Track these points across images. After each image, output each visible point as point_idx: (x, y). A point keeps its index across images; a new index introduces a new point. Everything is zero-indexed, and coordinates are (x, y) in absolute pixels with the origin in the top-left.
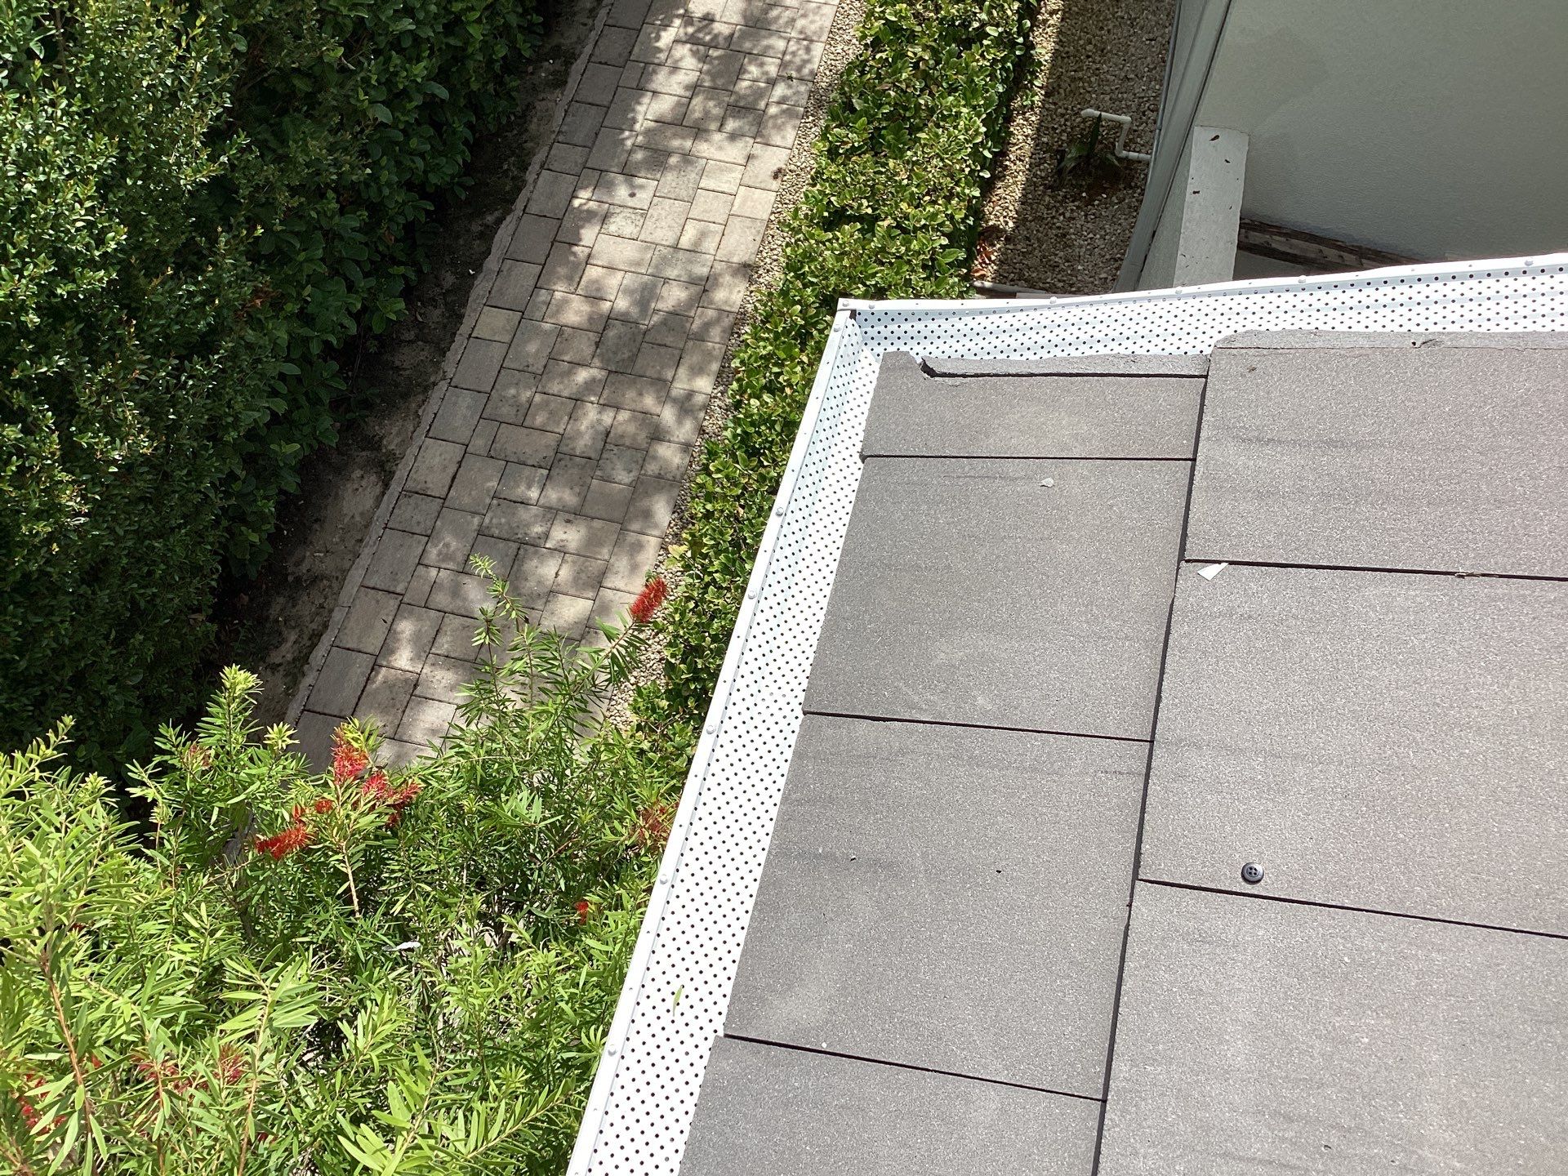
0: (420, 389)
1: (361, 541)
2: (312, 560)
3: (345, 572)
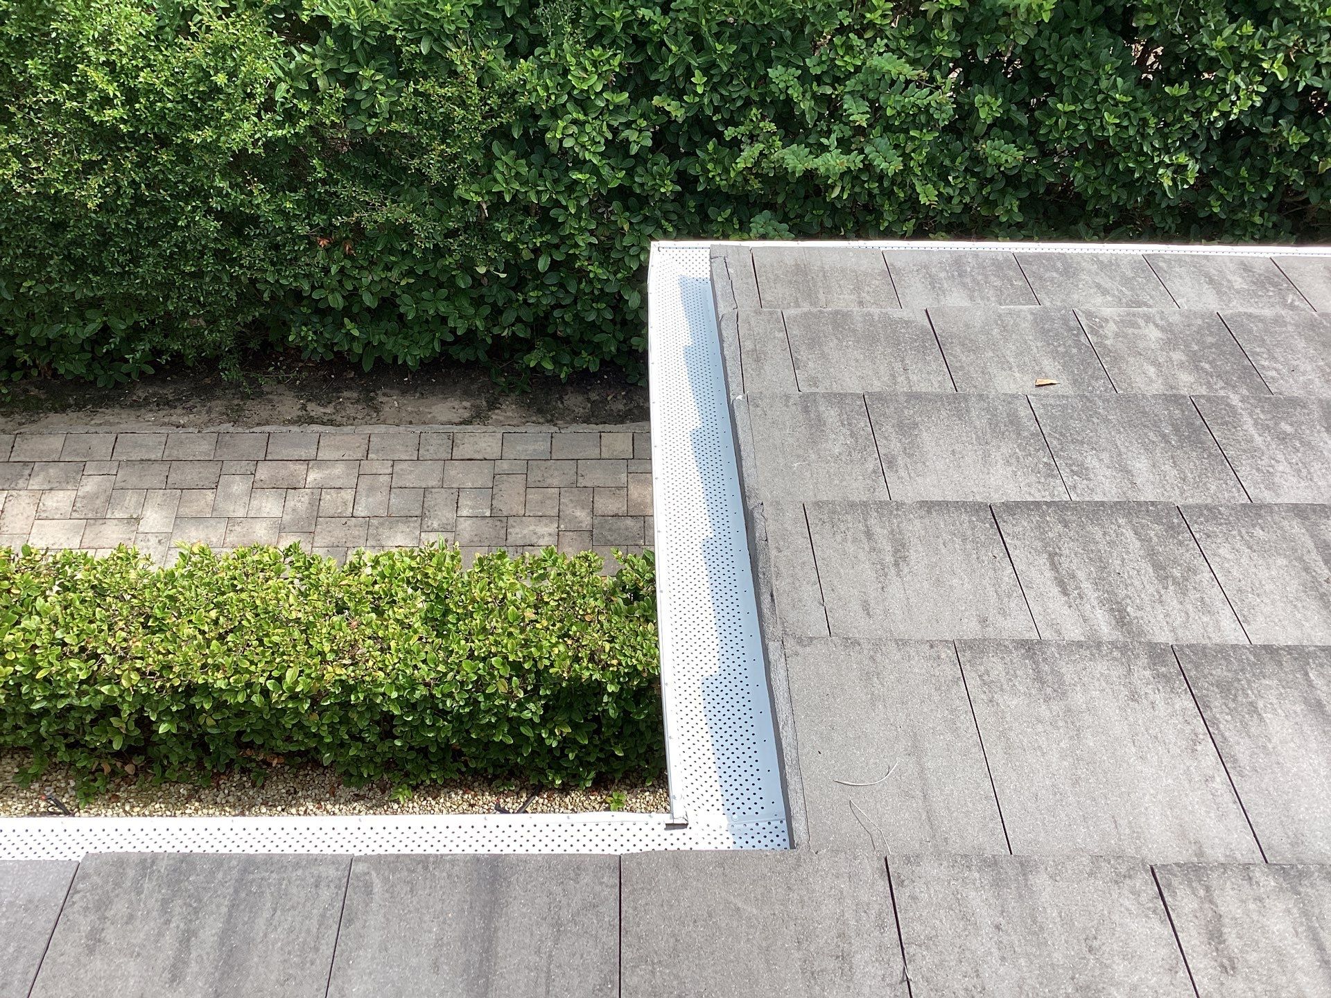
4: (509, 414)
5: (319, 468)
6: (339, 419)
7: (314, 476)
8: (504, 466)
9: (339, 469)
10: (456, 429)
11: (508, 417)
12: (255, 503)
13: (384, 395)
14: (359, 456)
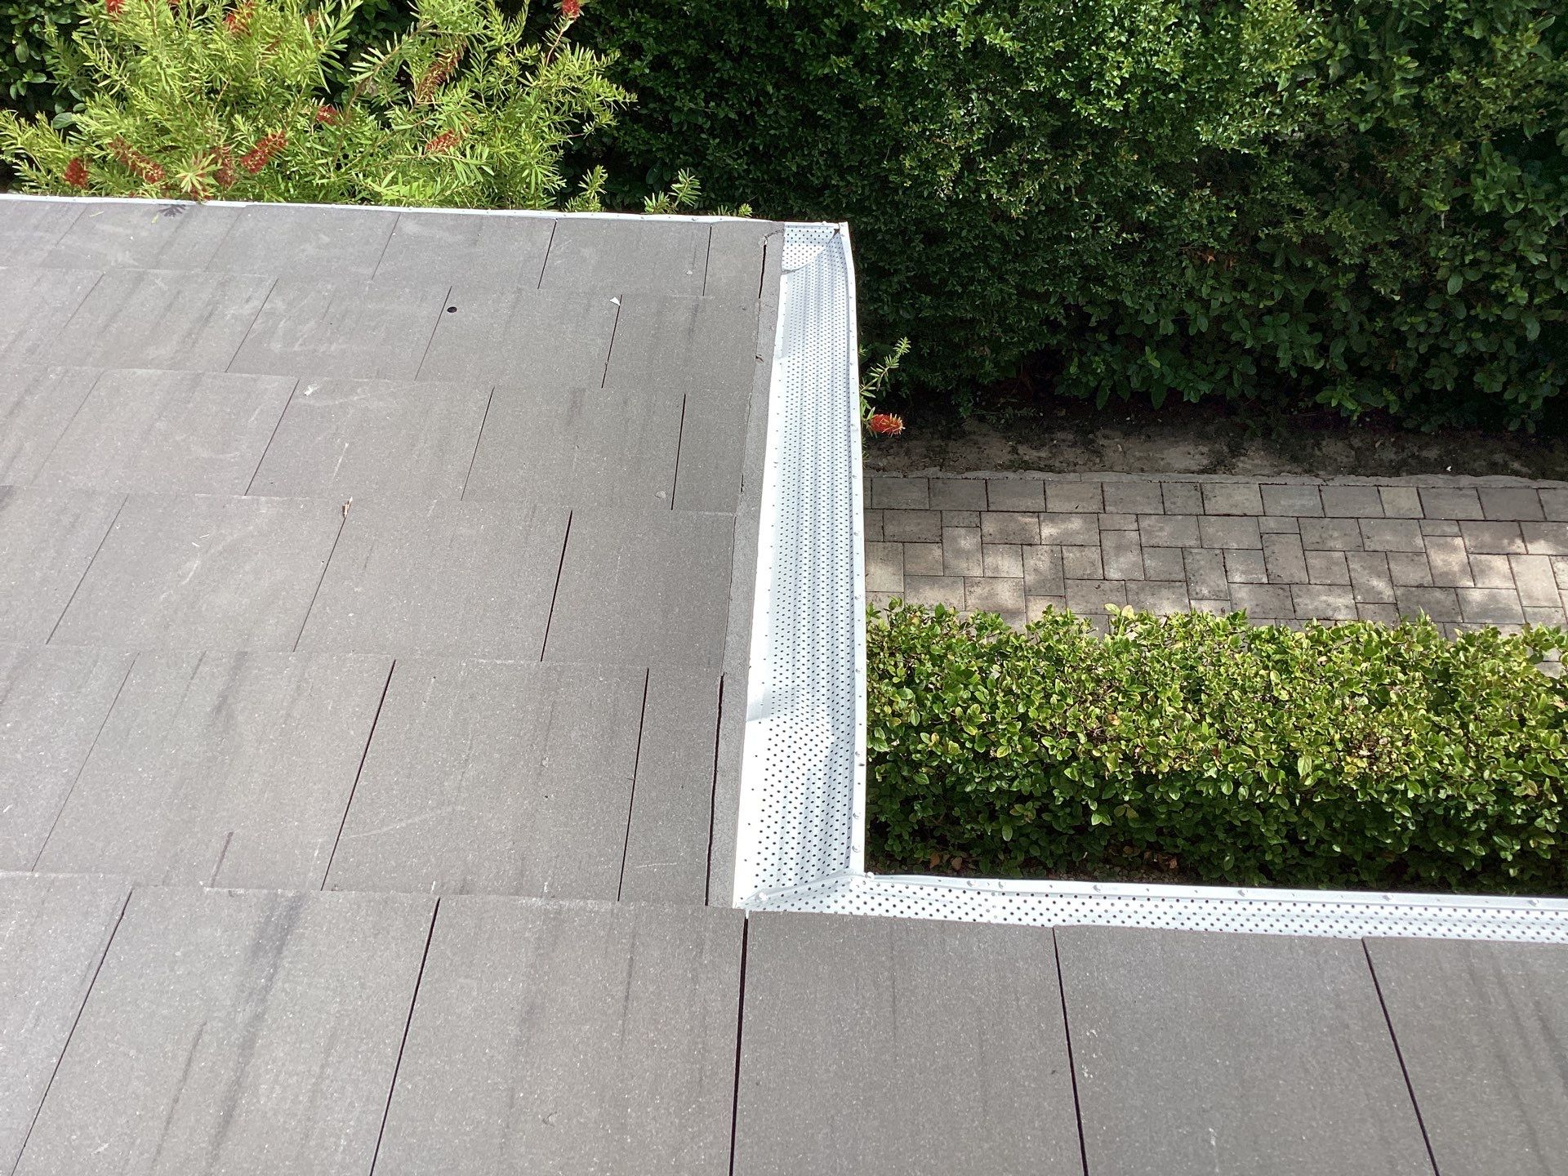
0: (1307, 466)
1: (1142, 470)
2: (1114, 445)
3: (1111, 469)
4: (1257, 462)
5: (1052, 521)
6: (1057, 464)
7: (1048, 531)
8: (1270, 524)
9: (1076, 524)
10: (1201, 478)
11: (1256, 466)
12: (989, 560)
13: (1106, 437)
14: (1094, 507)
